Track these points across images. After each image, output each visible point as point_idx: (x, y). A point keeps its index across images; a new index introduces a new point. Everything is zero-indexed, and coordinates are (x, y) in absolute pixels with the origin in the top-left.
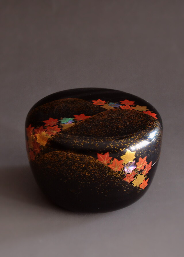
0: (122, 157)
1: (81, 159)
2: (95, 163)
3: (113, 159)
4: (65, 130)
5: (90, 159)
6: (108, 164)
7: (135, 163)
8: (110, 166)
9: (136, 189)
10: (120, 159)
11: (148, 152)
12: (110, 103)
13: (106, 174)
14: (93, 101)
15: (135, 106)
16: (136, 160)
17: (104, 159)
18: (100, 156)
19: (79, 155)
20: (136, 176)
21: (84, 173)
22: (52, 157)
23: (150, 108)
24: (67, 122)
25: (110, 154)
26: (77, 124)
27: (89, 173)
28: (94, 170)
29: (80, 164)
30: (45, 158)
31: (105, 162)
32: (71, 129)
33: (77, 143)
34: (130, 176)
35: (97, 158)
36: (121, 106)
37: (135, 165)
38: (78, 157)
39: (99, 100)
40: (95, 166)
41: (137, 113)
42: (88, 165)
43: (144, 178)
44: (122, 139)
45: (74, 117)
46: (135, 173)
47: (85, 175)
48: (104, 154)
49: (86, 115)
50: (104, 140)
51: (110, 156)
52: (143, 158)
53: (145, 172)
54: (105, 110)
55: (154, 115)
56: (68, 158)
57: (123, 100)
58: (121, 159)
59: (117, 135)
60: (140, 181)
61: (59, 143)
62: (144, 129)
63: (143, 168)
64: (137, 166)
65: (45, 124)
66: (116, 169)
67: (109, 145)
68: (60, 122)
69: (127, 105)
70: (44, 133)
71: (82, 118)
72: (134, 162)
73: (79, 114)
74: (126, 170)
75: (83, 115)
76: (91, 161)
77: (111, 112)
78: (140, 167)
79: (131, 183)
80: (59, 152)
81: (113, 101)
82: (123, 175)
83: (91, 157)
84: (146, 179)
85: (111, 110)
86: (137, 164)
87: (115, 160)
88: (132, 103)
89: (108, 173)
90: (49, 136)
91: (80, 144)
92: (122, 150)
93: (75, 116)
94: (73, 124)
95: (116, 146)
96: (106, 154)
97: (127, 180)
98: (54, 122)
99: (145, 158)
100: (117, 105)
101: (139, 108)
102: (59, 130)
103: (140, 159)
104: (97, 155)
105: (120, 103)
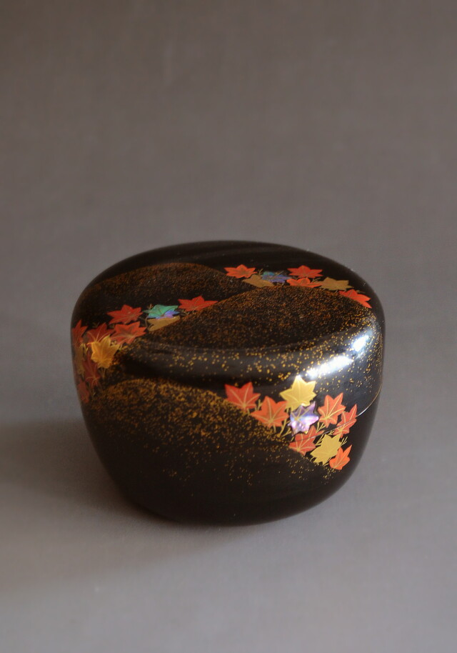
0: (283, 394)
1: (189, 399)
2: (222, 408)
3: (262, 399)
4: (156, 331)
5: (208, 397)
6: (252, 410)
7: (316, 409)
8: (256, 415)
9: (321, 469)
10: (278, 399)
11: (346, 384)
12: (265, 273)
13: (247, 433)
14: (227, 269)
15: (322, 279)
16: (318, 401)
17: (242, 399)
18: (231, 391)
19: (184, 389)
20: (318, 438)
21: (196, 430)
22: (124, 393)
23: (357, 284)
24: (162, 315)
25: (254, 385)
26: (185, 319)
27: (208, 430)
28: (219, 423)
29: (186, 409)
30: (110, 398)
31: (244, 405)
32: (169, 329)
33: (179, 361)
34: (305, 439)
35: (225, 396)
36: (289, 280)
37: (316, 412)
38: (181, 392)
39: (241, 267)
40: (221, 414)
41: (325, 294)
42: (205, 412)
43: (340, 444)
44: (283, 352)
45: (179, 304)
46: (317, 432)
47: (198, 436)
48: (240, 386)
49: (206, 299)
50: (242, 355)
51: (255, 392)
52: (334, 397)
53: (342, 429)
54: (251, 287)
55: (363, 300)
56: (158, 396)
57: (297, 266)
58: (281, 399)
59: (274, 343)
60: (329, 452)
61: (140, 360)
62: (337, 329)
63: (335, 421)
64: (320, 416)
65: (111, 318)
66: (271, 422)
67: (254, 367)
68: (145, 315)
69: (303, 278)
70: (107, 339)
71: (196, 306)
72: (313, 405)
73: (190, 296)
74: (294, 424)
75: (200, 298)
76: (212, 404)
77: (266, 292)
78: (328, 417)
79: (308, 454)
80: (139, 381)
81: (273, 269)
82: (289, 437)
83: (210, 393)
84: (344, 448)
85: (266, 288)
86: (320, 410)
87: (268, 400)
88: (316, 273)
89: (252, 430)
90: (118, 346)
91: (185, 363)
92: (283, 377)
93: (182, 301)
94: (176, 319)
95: (270, 368)
96: (245, 386)
97: (299, 448)
98: (132, 314)
99: (341, 396)
100: (279, 277)
101: (331, 284)
102: (141, 332)
103: (328, 399)
104: (224, 388)
105: (288, 274)
